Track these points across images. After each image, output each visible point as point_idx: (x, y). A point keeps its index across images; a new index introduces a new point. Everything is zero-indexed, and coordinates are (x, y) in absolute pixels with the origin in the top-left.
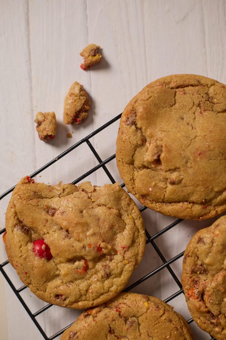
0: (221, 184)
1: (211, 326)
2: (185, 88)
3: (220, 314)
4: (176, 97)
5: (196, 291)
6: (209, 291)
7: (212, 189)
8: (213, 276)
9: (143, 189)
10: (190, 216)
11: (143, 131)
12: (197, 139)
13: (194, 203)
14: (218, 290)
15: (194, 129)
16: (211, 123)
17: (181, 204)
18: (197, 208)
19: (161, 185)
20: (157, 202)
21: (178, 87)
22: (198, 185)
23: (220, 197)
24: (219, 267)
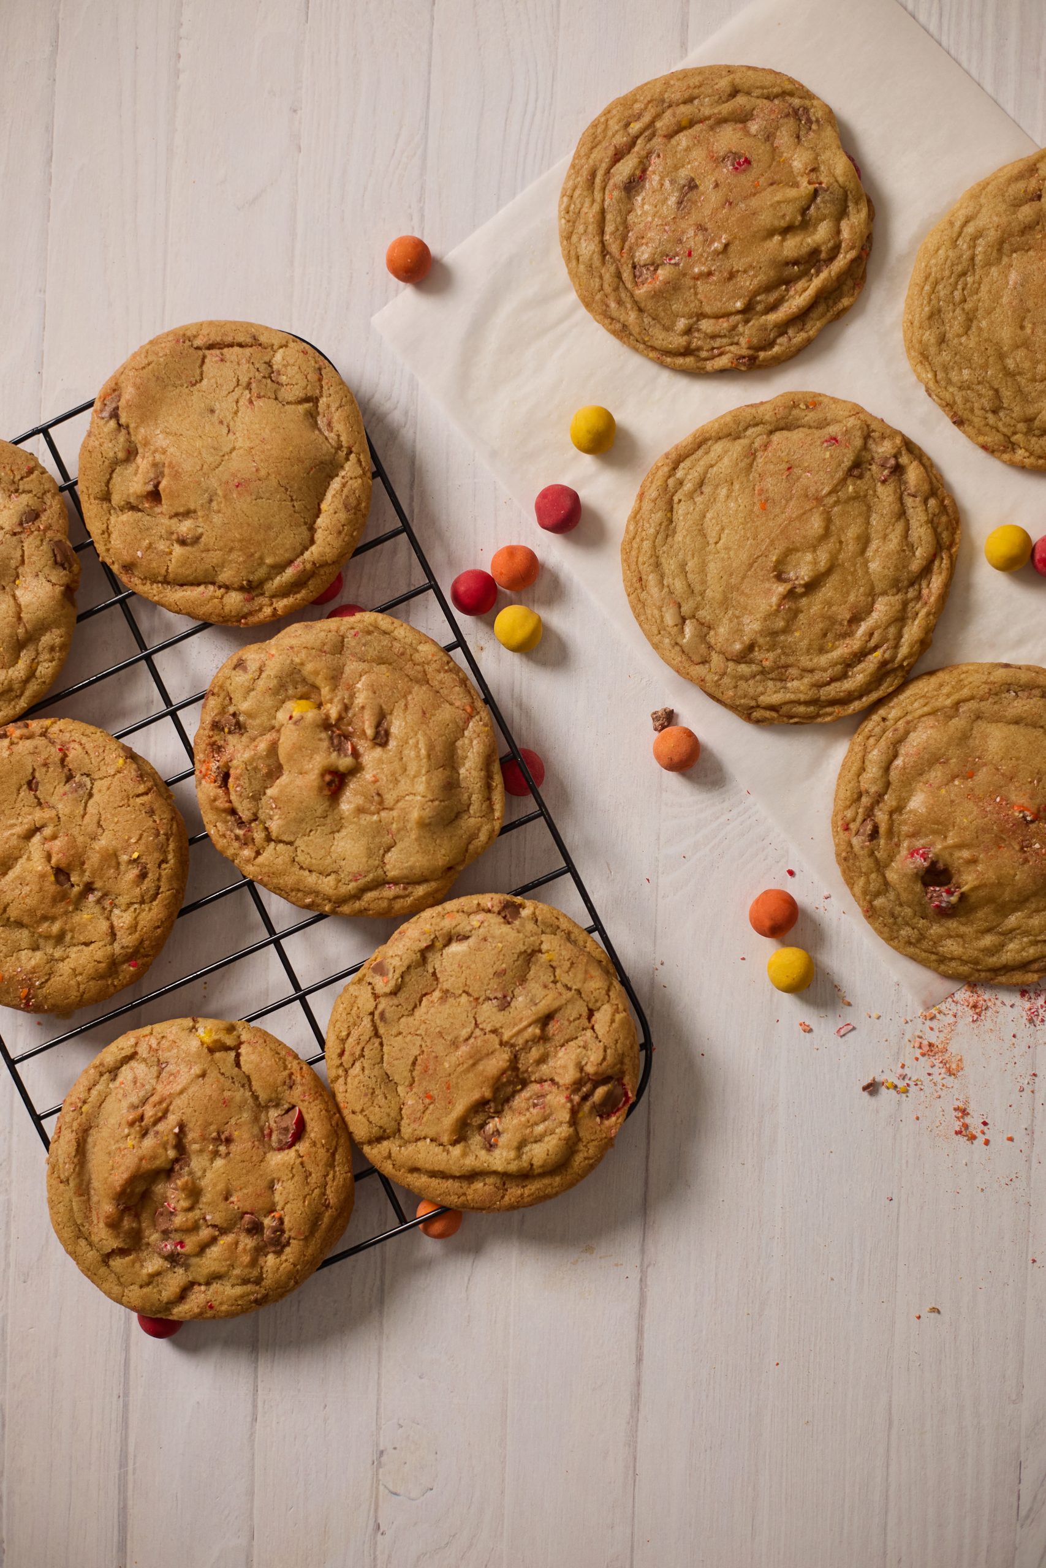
0: (281, 551)
1: (236, 844)
2: (226, 350)
3: (255, 820)
4: (205, 368)
5: (214, 766)
6: (236, 768)
7: (261, 558)
8: (253, 739)
9: (125, 553)
10: (219, 615)
11: (131, 431)
12: (234, 454)
13: (227, 588)
14: (256, 769)
15: (231, 434)
16: (267, 424)
17: (202, 588)
18: (234, 600)
19: (162, 547)
20: (154, 581)
21: (210, 347)
22: (231, 550)
23: (278, 578)
24: (267, 724)
